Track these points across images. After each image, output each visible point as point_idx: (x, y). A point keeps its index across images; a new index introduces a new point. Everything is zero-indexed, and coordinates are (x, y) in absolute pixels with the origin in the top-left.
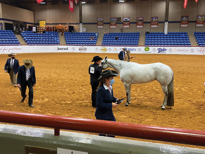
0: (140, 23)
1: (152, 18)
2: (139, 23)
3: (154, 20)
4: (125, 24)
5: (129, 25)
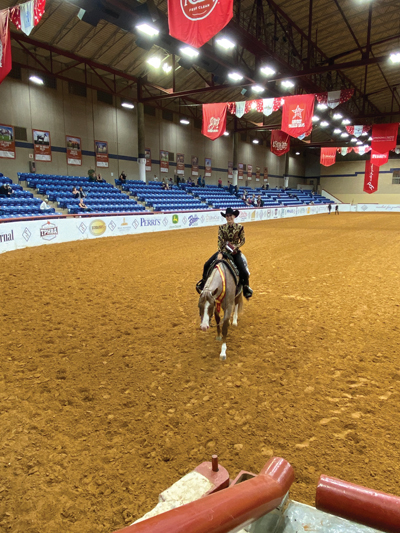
0: (74, 152)
1: (96, 143)
2: (72, 153)
3: (100, 150)
4: (38, 149)
5: (50, 154)
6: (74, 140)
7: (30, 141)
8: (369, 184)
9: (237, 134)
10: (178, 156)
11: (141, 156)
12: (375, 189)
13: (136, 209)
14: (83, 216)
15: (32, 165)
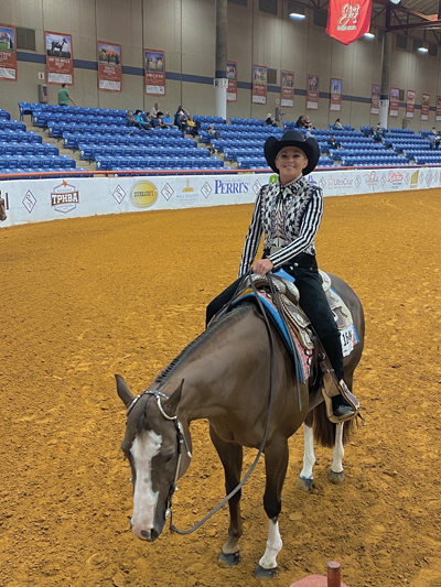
0: (110, 68)
1: (146, 53)
2: (107, 70)
3: (152, 65)
4: (53, 64)
5: (70, 73)
6: (110, 49)
7: (40, 51)
9: (390, 36)
10: (283, 74)
11: (220, 74)
13: (207, 164)
14: (120, 175)
15: (43, 91)
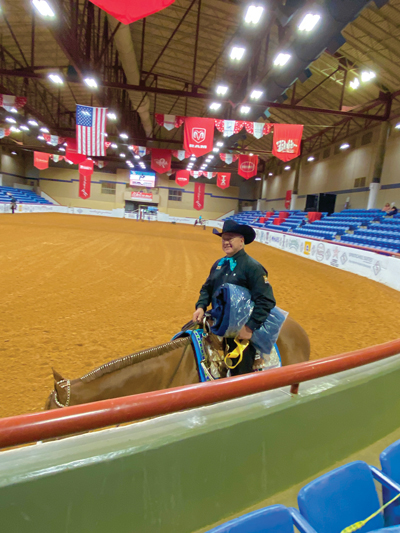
8: (83, 191)
12: (88, 196)
